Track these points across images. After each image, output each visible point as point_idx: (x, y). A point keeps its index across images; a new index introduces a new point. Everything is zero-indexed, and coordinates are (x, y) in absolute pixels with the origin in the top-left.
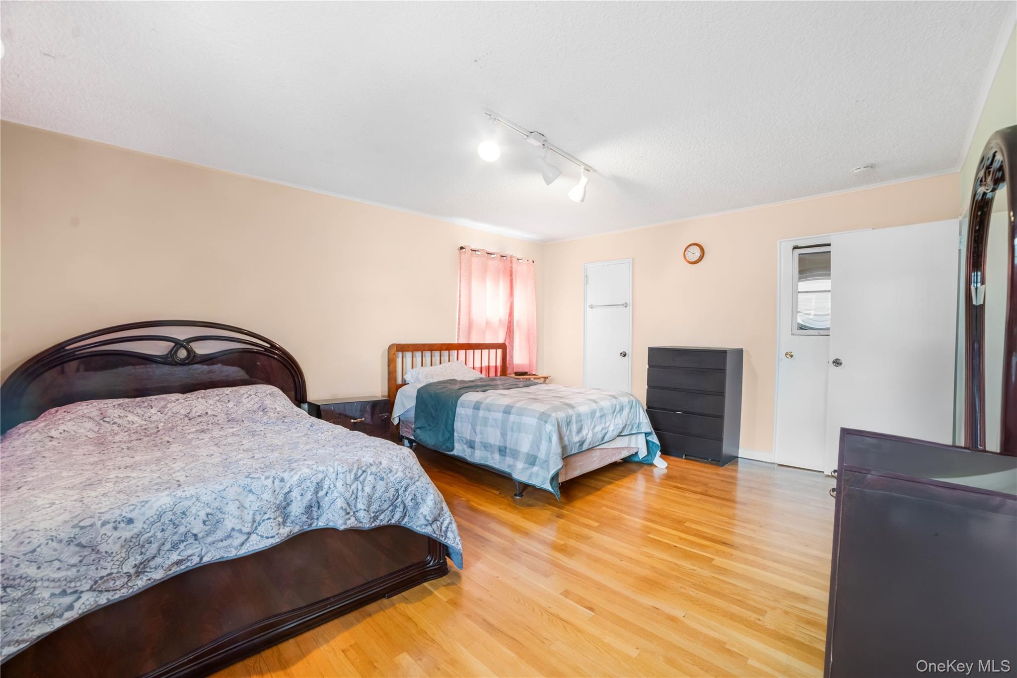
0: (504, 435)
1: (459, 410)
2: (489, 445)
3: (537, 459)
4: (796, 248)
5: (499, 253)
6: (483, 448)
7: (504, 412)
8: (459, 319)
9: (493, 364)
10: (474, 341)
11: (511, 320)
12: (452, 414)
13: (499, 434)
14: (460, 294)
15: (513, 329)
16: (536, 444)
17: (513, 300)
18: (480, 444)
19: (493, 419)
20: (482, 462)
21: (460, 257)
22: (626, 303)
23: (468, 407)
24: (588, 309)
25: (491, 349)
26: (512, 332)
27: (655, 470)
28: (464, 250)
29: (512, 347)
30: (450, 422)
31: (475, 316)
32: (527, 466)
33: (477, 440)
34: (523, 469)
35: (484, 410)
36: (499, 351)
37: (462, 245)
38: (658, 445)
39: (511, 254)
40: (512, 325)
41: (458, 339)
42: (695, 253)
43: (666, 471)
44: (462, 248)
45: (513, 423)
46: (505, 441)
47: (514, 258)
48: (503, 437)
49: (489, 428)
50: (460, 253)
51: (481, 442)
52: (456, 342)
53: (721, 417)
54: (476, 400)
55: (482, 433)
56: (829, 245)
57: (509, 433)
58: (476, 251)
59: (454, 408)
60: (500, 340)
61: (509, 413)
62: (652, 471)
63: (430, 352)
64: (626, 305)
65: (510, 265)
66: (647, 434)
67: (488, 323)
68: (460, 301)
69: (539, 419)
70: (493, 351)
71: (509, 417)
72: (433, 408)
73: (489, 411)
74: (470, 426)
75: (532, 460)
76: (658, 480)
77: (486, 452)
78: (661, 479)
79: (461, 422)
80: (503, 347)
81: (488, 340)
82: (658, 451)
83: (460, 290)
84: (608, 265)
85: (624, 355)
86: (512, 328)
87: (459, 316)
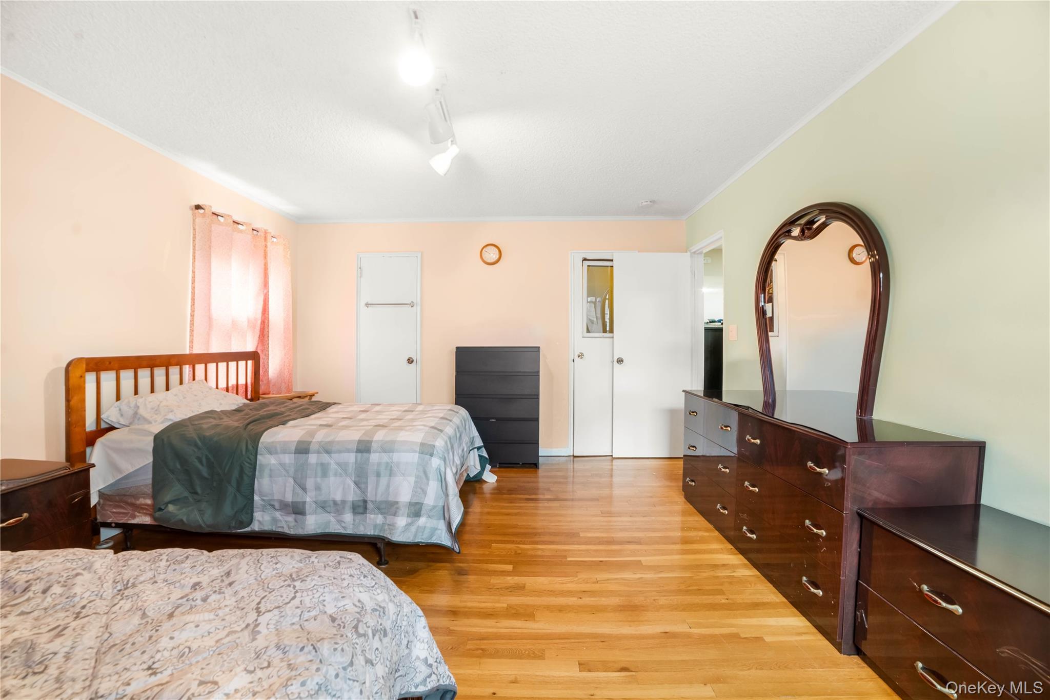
0: (359, 484)
1: (265, 459)
2: (331, 503)
3: (423, 508)
4: (585, 259)
5: (250, 224)
6: (320, 510)
7: (358, 451)
8: (192, 316)
9: (242, 381)
10: (215, 349)
11: (265, 319)
12: (250, 468)
13: (352, 485)
14: (194, 277)
15: (268, 332)
16: (420, 488)
17: (268, 292)
18: (314, 505)
19: (338, 464)
20: (319, 531)
21: (194, 220)
22: (412, 302)
23: (284, 452)
24: (363, 308)
25: (240, 360)
26: (266, 336)
27: (485, 486)
28: (201, 211)
29: (267, 356)
30: (246, 480)
31: (216, 312)
32: (410, 519)
33: (308, 499)
34: (406, 525)
35: (319, 452)
36: (250, 363)
37: (200, 203)
38: (486, 458)
39: (265, 228)
40: (266, 326)
41: (191, 347)
42: (492, 255)
43: (496, 484)
44: (198, 207)
45: (379, 464)
46: (364, 492)
47: (268, 235)
48: (359, 488)
49: (332, 479)
50: (194, 216)
51: (316, 502)
52: (187, 352)
53: (536, 420)
54: (297, 440)
55: (318, 488)
56: (612, 260)
57: (372, 480)
58: (218, 215)
59: (252, 457)
60: (250, 347)
61: (368, 451)
62: (481, 488)
63: (150, 369)
64: (412, 305)
65: (264, 243)
66: (479, 448)
67: (234, 324)
68: (193, 288)
69: (421, 453)
70: (242, 364)
71: (369, 458)
72: (201, 462)
73: (328, 452)
74: (291, 481)
75: (416, 510)
76: (488, 496)
77: (327, 514)
78: (491, 494)
79: (271, 476)
80: (254, 356)
81: (236, 348)
82: (487, 465)
83: (194, 272)
84: (391, 257)
85: (410, 361)
86: (266, 330)
87: (193, 311)
